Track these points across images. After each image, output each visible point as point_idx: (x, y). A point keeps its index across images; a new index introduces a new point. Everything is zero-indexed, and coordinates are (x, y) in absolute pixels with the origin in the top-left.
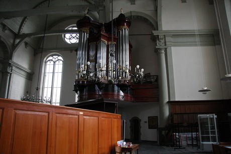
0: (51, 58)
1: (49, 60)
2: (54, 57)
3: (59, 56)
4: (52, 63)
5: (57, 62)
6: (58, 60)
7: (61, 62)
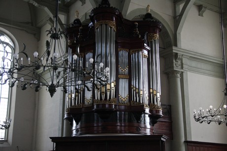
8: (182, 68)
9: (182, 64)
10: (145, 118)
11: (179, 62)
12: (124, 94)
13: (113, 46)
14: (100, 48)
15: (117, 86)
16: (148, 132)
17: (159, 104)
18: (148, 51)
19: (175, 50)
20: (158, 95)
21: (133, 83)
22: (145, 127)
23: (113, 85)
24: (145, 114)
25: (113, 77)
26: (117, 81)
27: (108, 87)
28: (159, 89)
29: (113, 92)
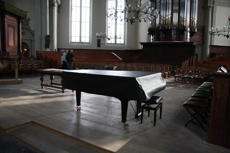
8: (213, 4)
9: (214, 2)
10: (187, 33)
11: (212, 1)
12: (175, 20)
15: (172, 17)
16: (188, 41)
17: (195, 26)
20: (195, 21)
22: (187, 38)
23: (169, 16)
24: (187, 31)
25: (170, 12)
26: (172, 14)
27: (167, 17)
28: (196, 18)
29: (170, 20)
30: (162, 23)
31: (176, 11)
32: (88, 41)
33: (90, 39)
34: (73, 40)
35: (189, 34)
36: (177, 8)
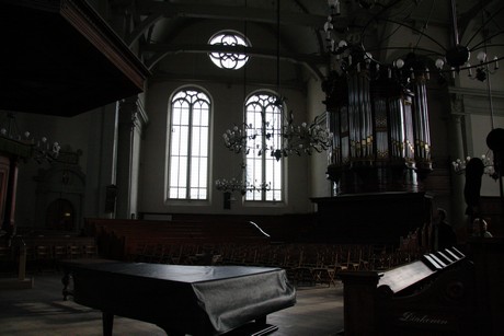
0: (181, 95)
1: (179, 99)
2: (189, 92)
3: (199, 91)
4: (186, 105)
5: (197, 105)
6: (199, 100)
7: (205, 106)
8: (463, 111)
9: (463, 106)
10: (411, 174)
11: (459, 104)
12: (382, 147)
13: (367, 97)
14: (353, 98)
15: (374, 141)
16: (416, 189)
17: (428, 156)
18: (412, 97)
19: (451, 90)
20: (426, 146)
21: (393, 135)
22: (412, 184)
23: (369, 140)
24: (411, 169)
25: (370, 132)
26: (374, 135)
27: (364, 142)
28: (428, 139)
29: (370, 148)
30: (353, 154)
31: (382, 129)
32: (203, 196)
33: (208, 192)
34: (173, 195)
35: (415, 175)
36: (384, 122)
